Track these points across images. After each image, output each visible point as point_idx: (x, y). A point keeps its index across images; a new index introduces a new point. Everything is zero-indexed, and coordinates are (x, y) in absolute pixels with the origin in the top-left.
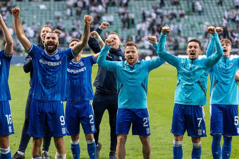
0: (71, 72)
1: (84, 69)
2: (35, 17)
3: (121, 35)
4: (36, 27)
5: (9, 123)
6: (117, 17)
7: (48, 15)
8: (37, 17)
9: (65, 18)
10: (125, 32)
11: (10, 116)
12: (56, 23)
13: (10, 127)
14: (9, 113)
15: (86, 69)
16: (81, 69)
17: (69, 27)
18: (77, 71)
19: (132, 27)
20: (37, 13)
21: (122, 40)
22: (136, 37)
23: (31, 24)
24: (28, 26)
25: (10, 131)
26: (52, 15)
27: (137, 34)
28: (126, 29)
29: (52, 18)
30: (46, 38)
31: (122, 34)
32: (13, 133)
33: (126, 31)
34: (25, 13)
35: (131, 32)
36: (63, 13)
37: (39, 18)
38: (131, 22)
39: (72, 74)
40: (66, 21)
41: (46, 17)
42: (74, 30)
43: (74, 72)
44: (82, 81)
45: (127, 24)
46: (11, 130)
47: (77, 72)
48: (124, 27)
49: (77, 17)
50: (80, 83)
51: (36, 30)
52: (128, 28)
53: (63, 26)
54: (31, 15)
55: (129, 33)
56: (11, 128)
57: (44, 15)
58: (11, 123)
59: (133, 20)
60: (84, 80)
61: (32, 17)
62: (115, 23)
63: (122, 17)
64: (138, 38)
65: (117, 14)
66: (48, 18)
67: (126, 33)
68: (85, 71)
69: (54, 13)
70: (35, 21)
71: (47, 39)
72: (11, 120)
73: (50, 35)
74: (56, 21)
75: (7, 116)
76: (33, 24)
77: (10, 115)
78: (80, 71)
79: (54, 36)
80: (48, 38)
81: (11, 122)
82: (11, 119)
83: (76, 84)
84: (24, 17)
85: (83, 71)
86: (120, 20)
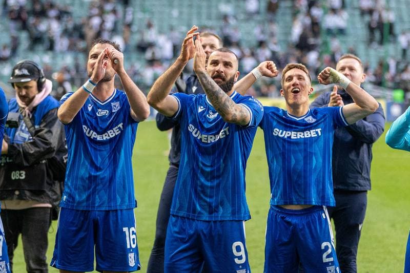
0: (286, 137)
1: (317, 133)
2: (175, 13)
3: (363, 58)
4: (176, 35)
5: (128, 247)
6: (357, 19)
7: (204, 11)
8: (181, 13)
9: (242, 16)
10: (372, 52)
11: (133, 232)
12: (221, 29)
13: (131, 256)
14: (131, 224)
15: (320, 134)
16: (309, 132)
17: (250, 38)
18: (300, 135)
19: (389, 41)
20: (181, 6)
21: (366, 70)
22: (398, 64)
23: (166, 28)
24: (161, 32)
25: (132, 263)
26: (214, 11)
27: (399, 57)
28: (375, 45)
29: (213, 16)
30: (209, 62)
31: (367, 55)
32: (139, 268)
33: (375, 49)
34: (154, 5)
35: (386, 52)
36: (237, 7)
37: (185, 17)
38: (386, 30)
39: (288, 141)
40: (243, 25)
41: (199, 14)
42: (261, 44)
43: (294, 135)
44: (311, 159)
45: (377, 35)
46: (134, 261)
47: (298, 137)
48: (371, 41)
49: (269, 16)
50: (305, 164)
51: (177, 42)
52: (381, 42)
53: (237, 35)
54: (167, 10)
55: (382, 54)
56: (133, 257)
57: (194, 11)
58: (134, 246)
59: (391, 26)
60: (314, 158)
61: (170, 15)
62: (350, 31)
63: (367, 18)
64: (402, 66)
65: (357, 13)
66: (204, 16)
67: (375, 53)
68: (318, 137)
69: (217, 7)
70: (175, 23)
71: (211, 64)
72: (134, 239)
73: (218, 55)
74: (222, 23)
75: (125, 229)
76: (172, 28)
77: (132, 229)
78: (306, 136)
79: (227, 60)
80: (215, 63)
81: (134, 243)
82: (134, 236)
83: (295, 165)
84: (152, 13)
85: (313, 136)
86: (363, 26)
